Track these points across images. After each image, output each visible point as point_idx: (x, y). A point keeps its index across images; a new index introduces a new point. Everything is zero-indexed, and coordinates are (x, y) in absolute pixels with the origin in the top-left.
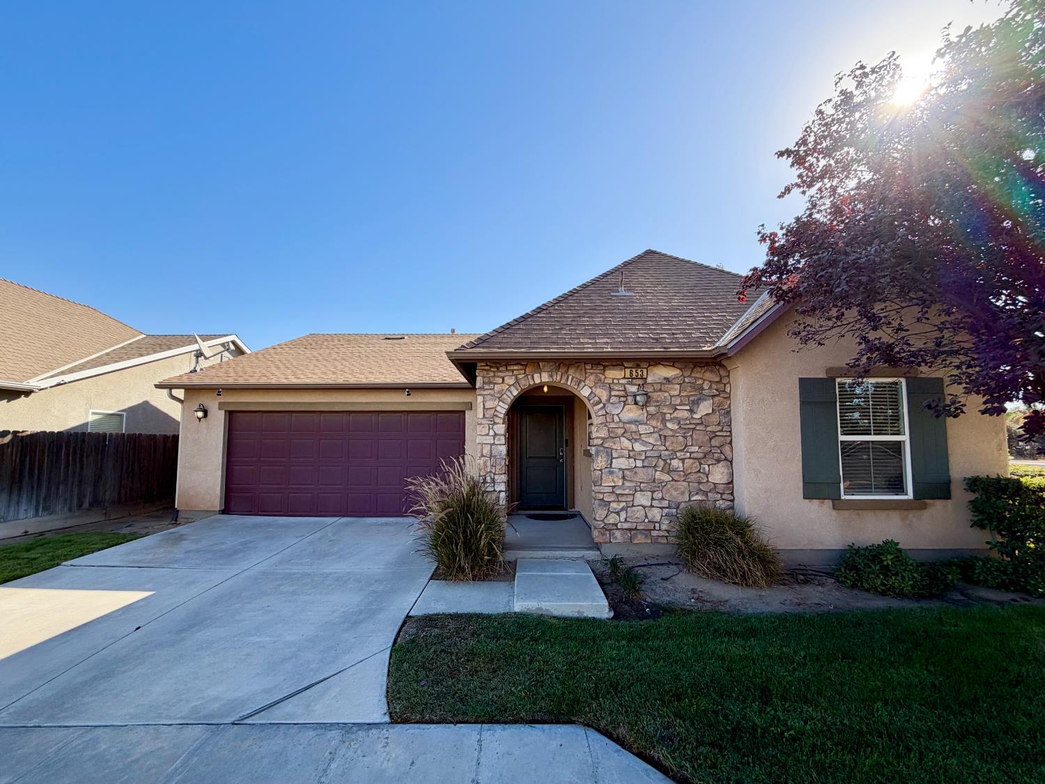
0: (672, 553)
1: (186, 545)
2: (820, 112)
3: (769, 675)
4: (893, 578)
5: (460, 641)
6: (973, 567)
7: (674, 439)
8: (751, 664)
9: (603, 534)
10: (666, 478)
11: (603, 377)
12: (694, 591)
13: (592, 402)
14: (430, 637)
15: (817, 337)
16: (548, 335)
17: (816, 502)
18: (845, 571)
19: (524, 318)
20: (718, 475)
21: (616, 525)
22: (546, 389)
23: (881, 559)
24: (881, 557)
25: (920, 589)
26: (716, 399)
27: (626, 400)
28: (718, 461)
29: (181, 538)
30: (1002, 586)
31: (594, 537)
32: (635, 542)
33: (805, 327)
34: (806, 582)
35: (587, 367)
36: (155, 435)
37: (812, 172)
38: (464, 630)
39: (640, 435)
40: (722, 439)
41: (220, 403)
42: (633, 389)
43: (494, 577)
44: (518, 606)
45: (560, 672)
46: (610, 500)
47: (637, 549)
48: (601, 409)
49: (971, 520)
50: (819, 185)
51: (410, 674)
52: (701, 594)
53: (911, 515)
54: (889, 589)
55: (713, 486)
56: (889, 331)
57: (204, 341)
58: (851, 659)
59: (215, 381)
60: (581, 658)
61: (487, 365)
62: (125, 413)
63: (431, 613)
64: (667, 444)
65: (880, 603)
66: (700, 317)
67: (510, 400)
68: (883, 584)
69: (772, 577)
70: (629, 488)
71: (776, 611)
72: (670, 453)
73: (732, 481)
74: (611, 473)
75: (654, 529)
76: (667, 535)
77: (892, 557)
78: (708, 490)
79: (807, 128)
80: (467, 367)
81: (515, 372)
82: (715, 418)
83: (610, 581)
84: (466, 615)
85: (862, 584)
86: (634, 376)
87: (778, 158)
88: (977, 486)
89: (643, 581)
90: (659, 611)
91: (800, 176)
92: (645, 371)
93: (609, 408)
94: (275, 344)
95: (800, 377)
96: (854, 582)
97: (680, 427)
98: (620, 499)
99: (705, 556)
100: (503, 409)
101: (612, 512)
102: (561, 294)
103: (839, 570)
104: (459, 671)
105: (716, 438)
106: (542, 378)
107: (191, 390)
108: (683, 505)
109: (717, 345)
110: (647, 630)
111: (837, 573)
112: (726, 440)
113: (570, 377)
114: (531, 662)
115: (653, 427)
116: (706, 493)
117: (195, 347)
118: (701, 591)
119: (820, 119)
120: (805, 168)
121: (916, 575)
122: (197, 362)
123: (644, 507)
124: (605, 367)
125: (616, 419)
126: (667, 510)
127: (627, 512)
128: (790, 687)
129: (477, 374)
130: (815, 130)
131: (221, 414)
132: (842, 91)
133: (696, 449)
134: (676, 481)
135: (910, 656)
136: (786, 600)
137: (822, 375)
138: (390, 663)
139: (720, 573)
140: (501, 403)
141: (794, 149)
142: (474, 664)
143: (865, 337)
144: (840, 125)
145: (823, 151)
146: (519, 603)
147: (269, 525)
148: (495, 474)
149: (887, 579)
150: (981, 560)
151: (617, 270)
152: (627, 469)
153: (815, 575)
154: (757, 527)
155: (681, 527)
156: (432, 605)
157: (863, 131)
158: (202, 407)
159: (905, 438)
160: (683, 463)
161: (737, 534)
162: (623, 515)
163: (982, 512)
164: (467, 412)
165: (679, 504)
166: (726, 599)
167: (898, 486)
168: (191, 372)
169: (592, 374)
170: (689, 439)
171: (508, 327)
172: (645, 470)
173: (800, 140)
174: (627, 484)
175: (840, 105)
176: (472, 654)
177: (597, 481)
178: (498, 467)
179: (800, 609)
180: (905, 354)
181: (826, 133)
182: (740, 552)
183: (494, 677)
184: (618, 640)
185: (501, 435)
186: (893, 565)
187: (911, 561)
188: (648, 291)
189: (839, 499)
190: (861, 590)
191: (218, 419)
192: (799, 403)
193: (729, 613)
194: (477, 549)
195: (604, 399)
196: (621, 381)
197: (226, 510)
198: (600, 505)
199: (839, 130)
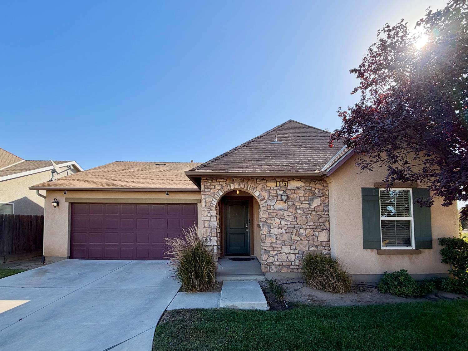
0: (301, 277)
1: (49, 275)
2: (371, 50)
3: (341, 336)
4: (404, 288)
5: (191, 323)
6: (441, 282)
7: (301, 219)
8: (334, 331)
9: (266, 268)
10: (298, 238)
11: (265, 186)
12: (310, 296)
13: (260, 199)
14: (176, 321)
15: (369, 167)
16: (238, 164)
17: (369, 250)
18: (382, 285)
19: (226, 154)
20: (323, 237)
21: (273, 263)
22: (238, 192)
23: (399, 278)
24: (399, 277)
25: (416, 293)
26: (322, 198)
27: (277, 198)
28: (323, 230)
29: (46, 271)
30: (454, 291)
31: (262, 269)
32: (282, 271)
33: (363, 161)
34: (364, 291)
35: (257, 181)
36: (31, 216)
37: (367, 81)
38: (194, 317)
39: (284, 216)
40: (325, 218)
41: (66, 199)
42: (281, 192)
43: (211, 290)
44: (222, 304)
45: (241, 337)
46: (270, 250)
47: (283, 275)
48: (265, 202)
49: (441, 259)
50: (370, 88)
51: (165, 340)
52: (313, 297)
53: (414, 257)
54: (402, 294)
55: (320, 243)
56: (401, 164)
57: (57, 164)
58: (380, 327)
59: (63, 186)
60: (251, 330)
61: (206, 179)
62: (14, 204)
63: (178, 309)
64: (298, 221)
65: (398, 300)
66: (315, 155)
67: (218, 198)
68: (399, 291)
69: (347, 288)
70: (279, 244)
71: (348, 305)
72: (299, 226)
73: (330, 240)
74: (270, 236)
75: (292, 265)
76: (298, 268)
77: (404, 277)
78: (318, 245)
79: (364, 58)
80: (197, 180)
81: (221, 183)
82: (321, 208)
83: (269, 291)
84: (195, 309)
85: (389, 291)
86: (281, 186)
87: (351, 73)
88: (444, 242)
89: (285, 291)
90: (292, 306)
91: (362, 83)
92: (286, 183)
93: (269, 202)
94: (96, 167)
95: (362, 187)
96: (386, 290)
97: (304, 212)
98: (275, 249)
99: (315, 278)
100: (215, 202)
101: (271, 256)
102: (245, 142)
103: (379, 284)
104: (190, 337)
105: (322, 218)
106: (235, 186)
107: (50, 191)
108: (305, 253)
109: (322, 170)
110: (285, 315)
111: (378, 286)
112: (326, 219)
113: (249, 186)
114: (226, 332)
115: (291, 213)
116: (317, 246)
117: (51, 168)
118: (313, 296)
119: (371, 53)
120: (364, 79)
121: (414, 286)
122: (53, 175)
123: (287, 254)
124: (266, 181)
125: (272, 208)
126: (298, 255)
127: (278, 256)
128: (351, 341)
129: (201, 184)
130: (368, 59)
131: (67, 204)
132: (381, 39)
133: (312, 224)
134: (302, 240)
135: (408, 325)
136: (353, 299)
137: (372, 186)
138: (155, 335)
139: (323, 287)
140: (214, 199)
141: (358, 69)
142: (198, 334)
143: (391, 167)
144: (380, 57)
145: (372, 70)
146: (222, 303)
147: (94, 264)
148: (211, 237)
149: (401, 288)
150: (445, 279)
151: (274, 130)
152: (277, 234)
153: (369, 287)
154: (341, 263)
155: (304, 264)
156: (179, 305)
157: (391, 60)
158: (56, 200)
159: (411, 218)
160: (306, 231)
161: (331, 267)
162: (276, 258)
163: (445, 255)
164: (198, 204)
165: (304, 252)
166: (325, 299)
167: (408, 243)
168: (50, 181)
169: (260, 184)
170: (309, 218)
171: (217, 159)
172: (287, 234)
173: (361, 64)
174: (278, 242)
175: (380, 47)
176: (197, 329)
177: (263, 240)
178: (213, 233)
179: (360, 304)
180: (409, 176)
181: (374, 61)
182: (332, 275)
183: (207, 340)
184: (270, 321)
185: (214, 216)
186: (404, 282)
187: (412, 280)
188: (289, 141)
189: (380, 249)
190: (389, 294)
191: (65, 207)
192: (361, 200)
193: (326, 306)
194: (202, 275)
195: (266, 197)
196: (275, 188)
197: (71, 256)
198: (264, 253)
199: (380, 60)
